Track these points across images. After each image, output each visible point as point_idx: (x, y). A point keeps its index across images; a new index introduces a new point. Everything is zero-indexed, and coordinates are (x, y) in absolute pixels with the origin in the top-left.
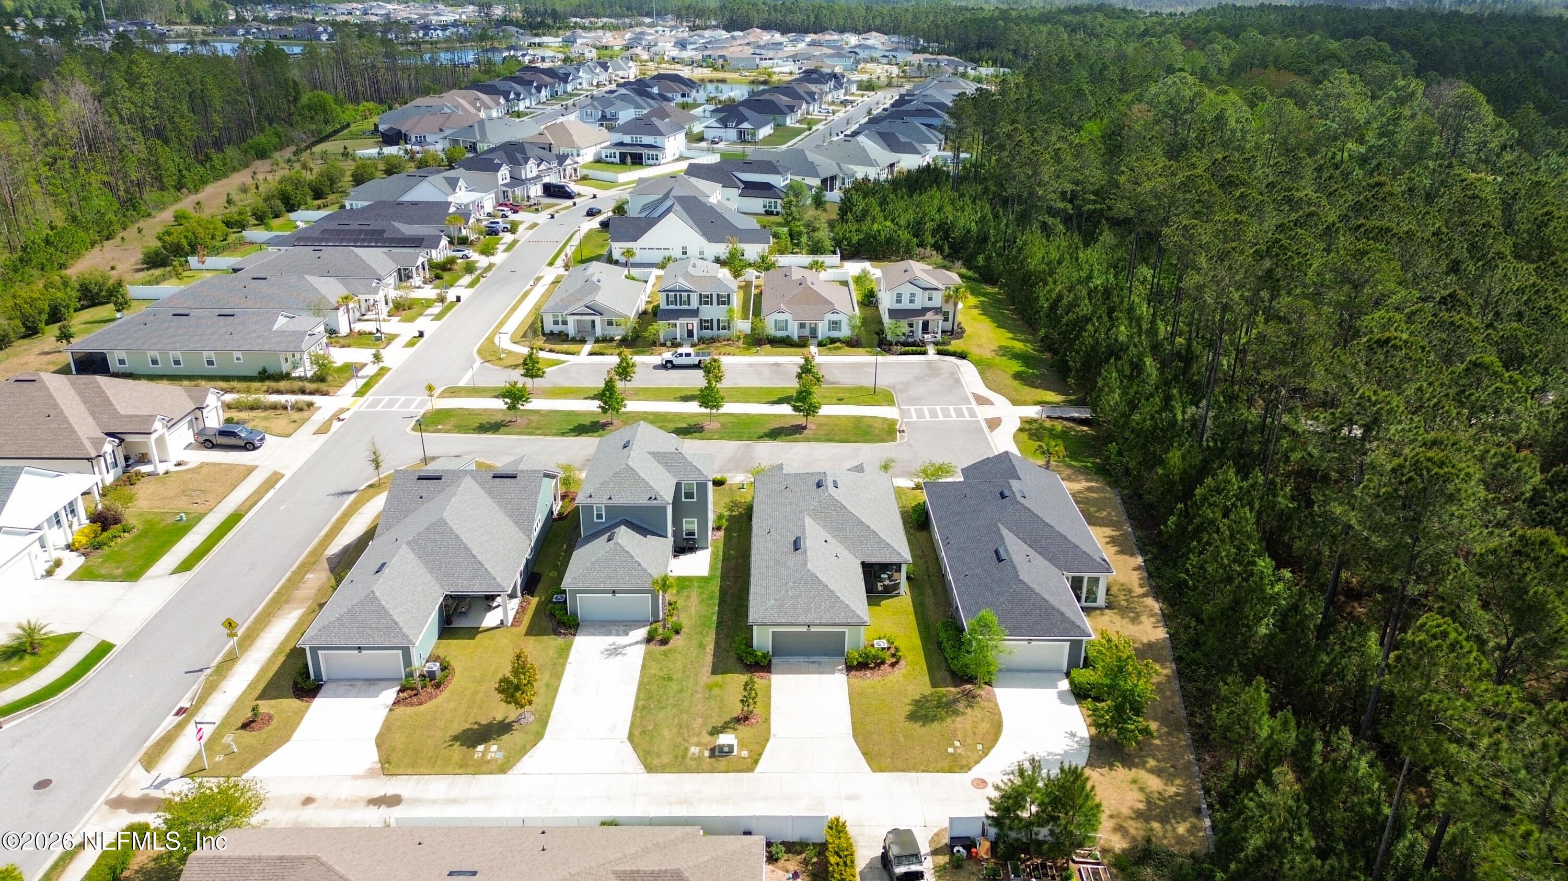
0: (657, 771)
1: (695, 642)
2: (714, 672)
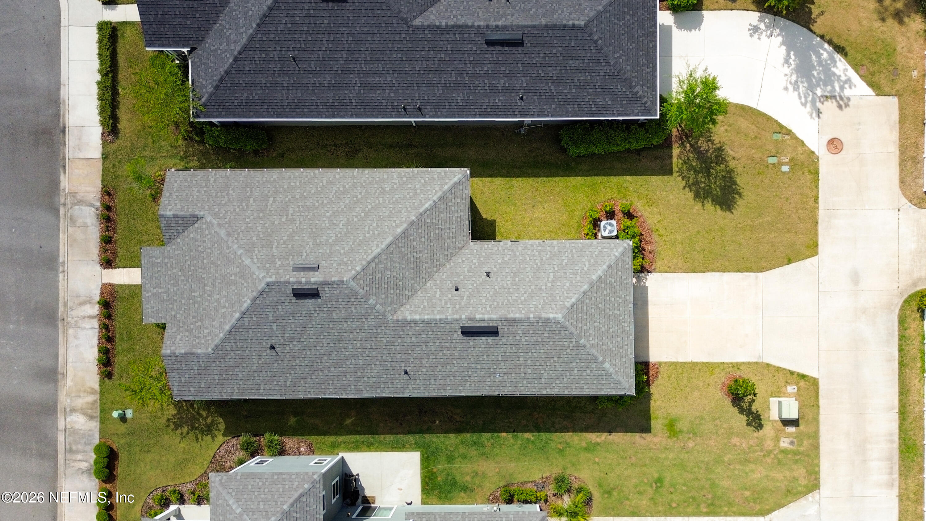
0: (817, 480)
1: (583, 455)
2: (646, 428)
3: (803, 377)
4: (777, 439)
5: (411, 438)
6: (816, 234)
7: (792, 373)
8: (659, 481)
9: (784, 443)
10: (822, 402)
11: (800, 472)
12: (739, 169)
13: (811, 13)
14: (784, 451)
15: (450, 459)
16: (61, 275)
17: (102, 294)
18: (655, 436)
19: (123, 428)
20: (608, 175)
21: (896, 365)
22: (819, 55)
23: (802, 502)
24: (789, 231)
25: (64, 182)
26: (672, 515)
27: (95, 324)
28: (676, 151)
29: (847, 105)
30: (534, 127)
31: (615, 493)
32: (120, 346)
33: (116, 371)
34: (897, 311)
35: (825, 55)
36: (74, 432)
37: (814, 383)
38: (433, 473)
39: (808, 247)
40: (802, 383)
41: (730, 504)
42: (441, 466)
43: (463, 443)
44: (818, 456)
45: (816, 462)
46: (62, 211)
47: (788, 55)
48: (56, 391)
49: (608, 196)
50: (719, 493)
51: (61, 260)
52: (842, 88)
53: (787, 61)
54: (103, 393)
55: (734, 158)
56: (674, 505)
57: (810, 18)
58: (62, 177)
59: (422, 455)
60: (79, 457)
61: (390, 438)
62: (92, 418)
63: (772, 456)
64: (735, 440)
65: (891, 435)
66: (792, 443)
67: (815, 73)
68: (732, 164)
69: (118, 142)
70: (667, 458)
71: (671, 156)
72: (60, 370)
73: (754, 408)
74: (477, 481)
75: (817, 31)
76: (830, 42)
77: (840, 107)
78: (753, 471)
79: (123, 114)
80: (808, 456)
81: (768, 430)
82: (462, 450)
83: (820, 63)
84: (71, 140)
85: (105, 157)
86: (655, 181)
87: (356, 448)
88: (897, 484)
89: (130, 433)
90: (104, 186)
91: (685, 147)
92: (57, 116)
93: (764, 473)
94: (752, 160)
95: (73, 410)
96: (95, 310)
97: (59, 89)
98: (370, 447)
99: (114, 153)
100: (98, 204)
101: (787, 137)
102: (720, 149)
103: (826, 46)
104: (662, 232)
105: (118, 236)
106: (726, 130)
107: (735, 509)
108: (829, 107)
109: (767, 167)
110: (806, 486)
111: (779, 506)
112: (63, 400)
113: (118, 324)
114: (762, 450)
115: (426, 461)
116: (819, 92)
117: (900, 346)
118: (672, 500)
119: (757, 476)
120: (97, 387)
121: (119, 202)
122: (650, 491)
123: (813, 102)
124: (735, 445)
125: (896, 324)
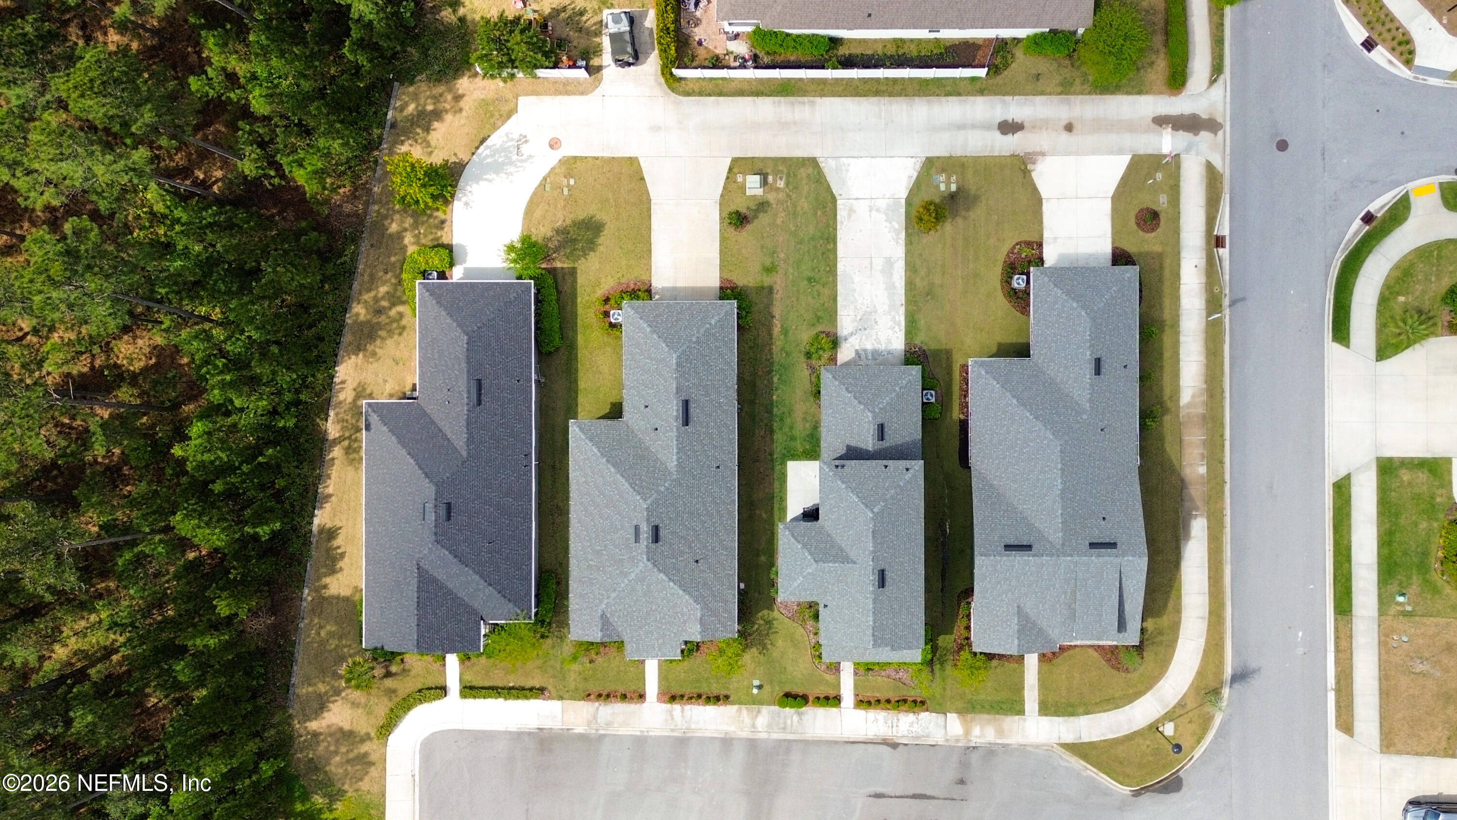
0: (809, 159)
1: (790, 337)
3: (730, 170)
4: (778, 190)
5: (778, 468)
6: (622, 158)
7: (728, 178)
8: (809, 280)
9: (781, 184)
10: (750, 155)
11: (803, 173)
12: (572, 216)
13: (455, 163)
14: (787, 184)
15: (793, 438)
16: (651, 734)
17: (664, 702)
18: (775, 283)
19: (767, 688)
20: (576, 316)
21: (721, 98)
22: (487, 157)
23: (826, 171)
24: (619, 179)
25: (580, 729)
26: (836, 271)
27: (688, 707)
28: (558, 265)
29: (525, 137)
30: (540, 371)
31: (819, 314)
32: (704, 689)
33: (724, 692)
34: (681, 97)
35: (487, 152)
36: (770, 725)
37: (735, 161)
38: (804, 452)
39: (631, 164)
40: (735, 170)
41: (828, 226)
42: (799, 446)
43: (781, 429)
44: (791, 159)
45: (795, 160)
46: (602, 732)
47: (486, 180)
48: (738, 739)
49: (593, 315)
50: (819, 234)
51: (638, 733)
52: (512, 140)
53: (490, 181)
54: (740, 703)
55: (564, 221)
56: (828, 269)
57: (459, 163)
58: (576, 731)
59: (790, 460)
60: (789, 722)
61: (776, 484)
62: (759, 712)
63: (791, 193)
64: (779, 221)
65: (774, 103)
66: (781, 179)
67: (500, 160)
68: (568, 222)
69: (550, 687)
70: (793, 274)
71: (562, 268)
72: (722, 736)
73: (754, 208)
74: (809, 418)
75: (469, 158)
76: (477, 148)
77: (526, 141)
78: (802, 208)
79: (529, 684)
80: (790, 166)
81: (771, 197)
82: (786, 429)
83: (493, 156)
84: (547, 724)
85: (561, 698)
86: (581, 280)
87: (783, 510)
88: (812, 99)
89: (771, 682)
90: (583, 699)
91: (556, 258)
92: (530, 734)
93: (803, 200)
94: (565, 207)
95: (754, 726)
96: (677, 707)
97: (510, 732)
98: (783, 499)
99: (558, 691)
100: (597, 704)
101: (548, 180)
102: (558, 231)
103: (479, 151)
104: (620, 275)
105: (621, 690)
106: (543, 226)
107: (831, 223)
108: (524, 149)
109: (571, 195)
110: (814, 168)
111: (829, 188)
112: (745, 734)
113: (687, 690)
114: (787, 202)
115: (795, 457)
116: (515, 157)
117: (706, 95)
118: (824, 270)
119: (806, 205)
120: (736, 707)
121: (595, 688)
122: (818, 287)
123: (522, 161)
124: (783, 222)
125: (690, 98)
